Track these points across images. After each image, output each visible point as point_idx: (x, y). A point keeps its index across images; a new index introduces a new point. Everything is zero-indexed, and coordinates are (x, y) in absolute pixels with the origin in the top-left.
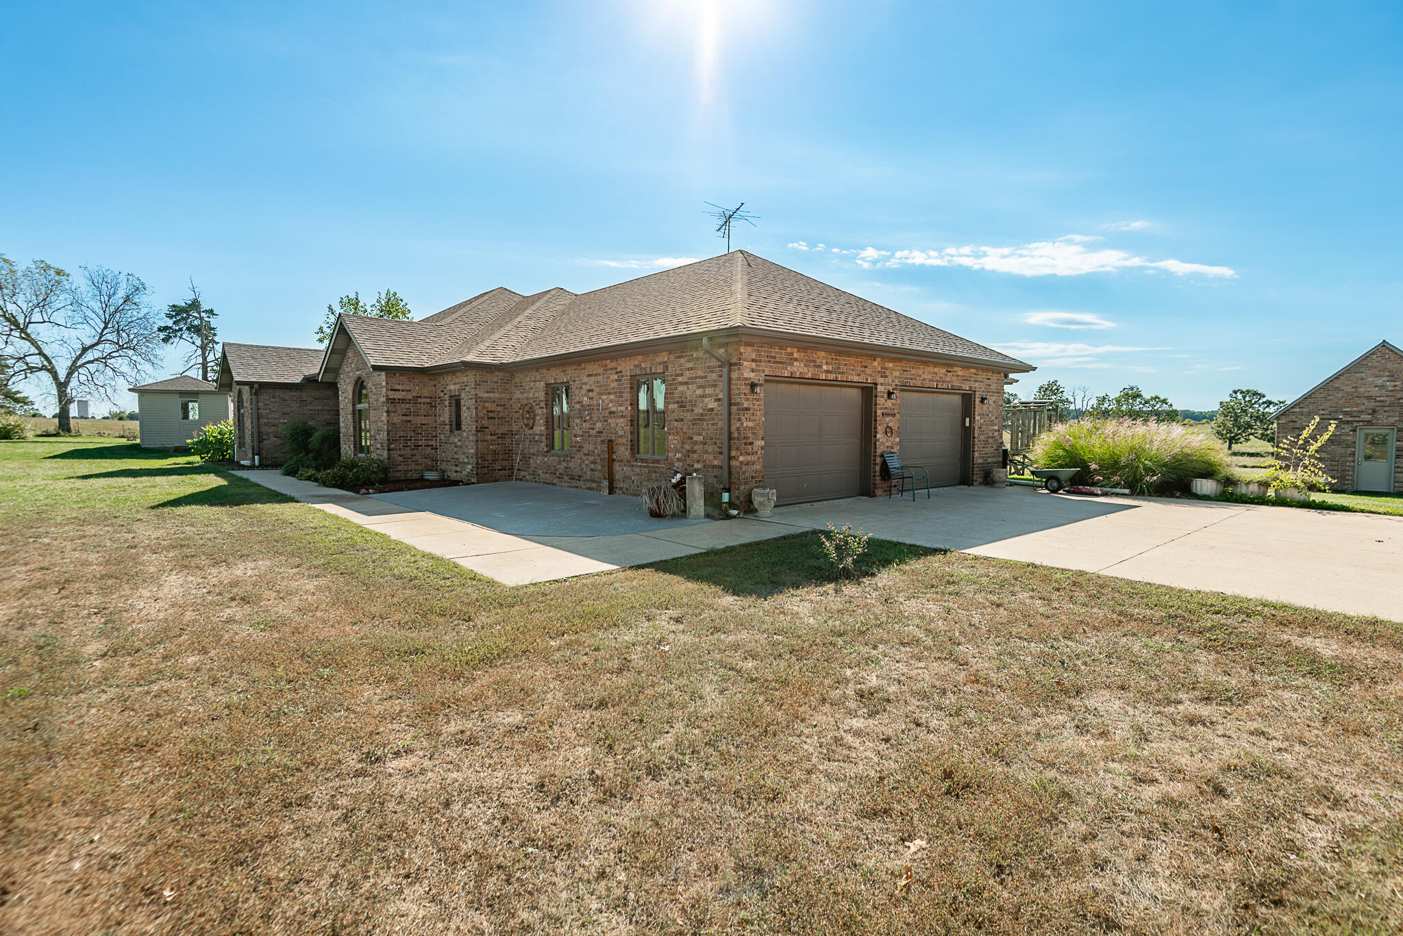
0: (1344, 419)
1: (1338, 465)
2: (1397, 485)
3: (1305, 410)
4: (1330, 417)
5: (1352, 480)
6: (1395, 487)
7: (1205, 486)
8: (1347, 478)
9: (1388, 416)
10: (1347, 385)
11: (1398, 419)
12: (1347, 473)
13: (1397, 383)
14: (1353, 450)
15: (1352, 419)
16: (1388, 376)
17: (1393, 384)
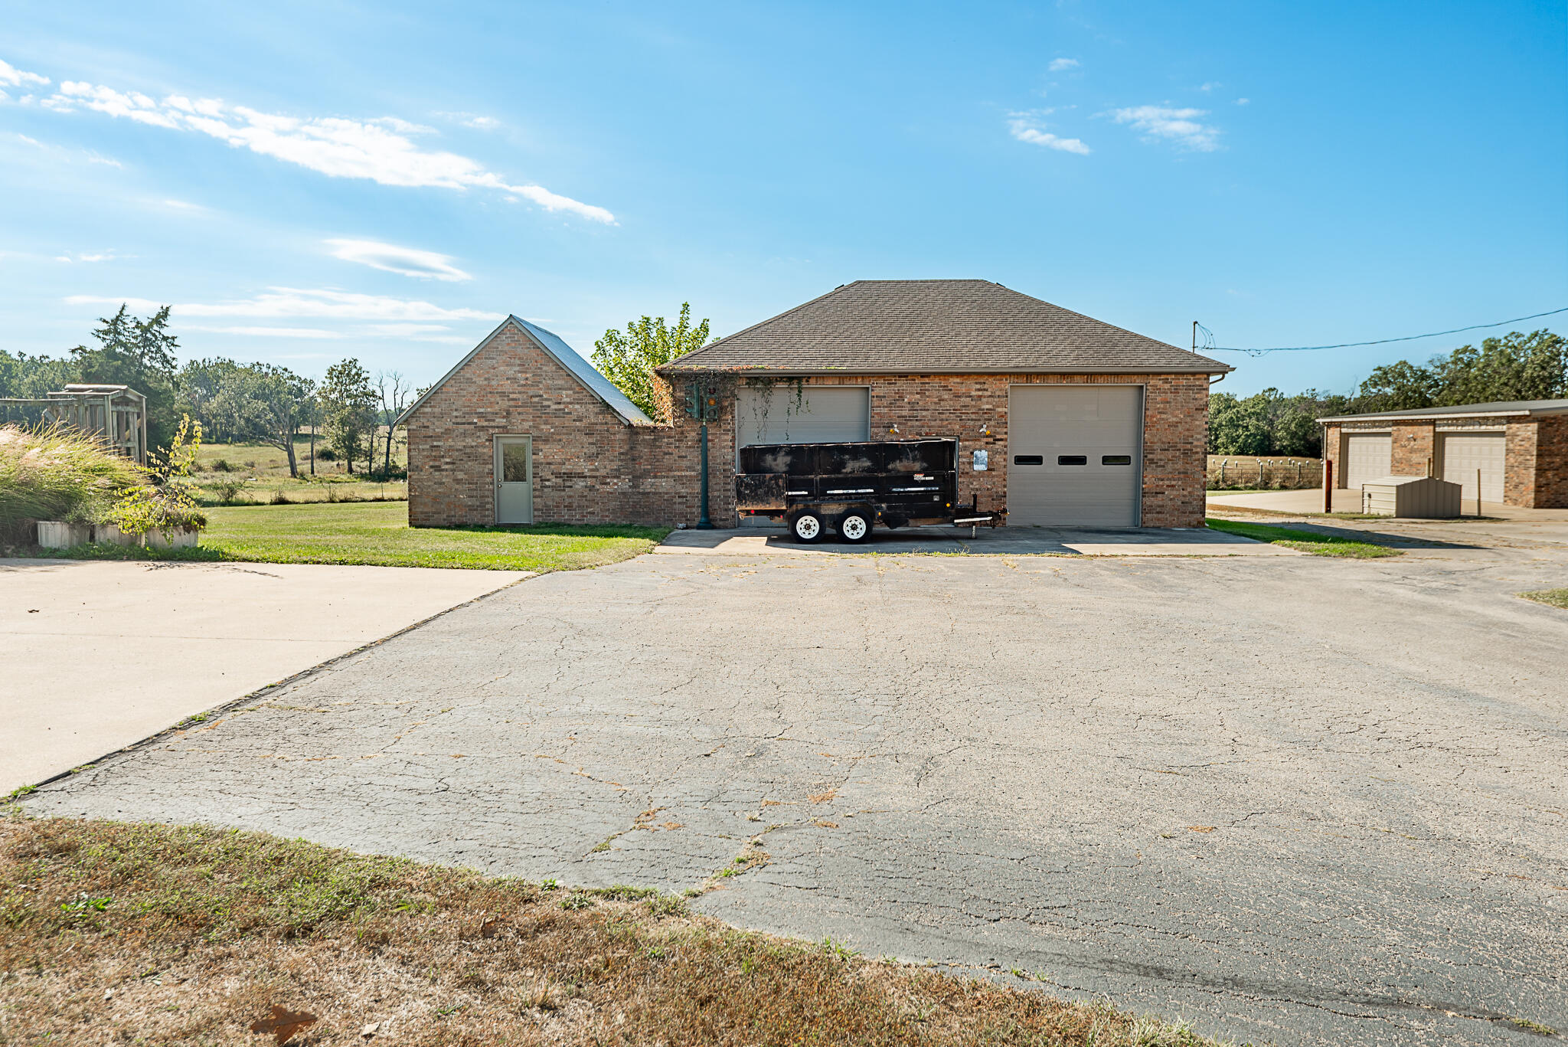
0: (479, 424)
1: (476, 490)
2: (536, 513)
3: (436, 410)
4: (464, 420)
5: (493, 510)
6: (534, 516)
7: (54, 533)
8: (488, 506)
9: (523, 420)
10: (479, 376)
11: (531, 424)
12: (487, 500)
13: (528, 375)
14: (491, 467)
15: (485, 424)
16: (519, 365)
17: (524, 375)
